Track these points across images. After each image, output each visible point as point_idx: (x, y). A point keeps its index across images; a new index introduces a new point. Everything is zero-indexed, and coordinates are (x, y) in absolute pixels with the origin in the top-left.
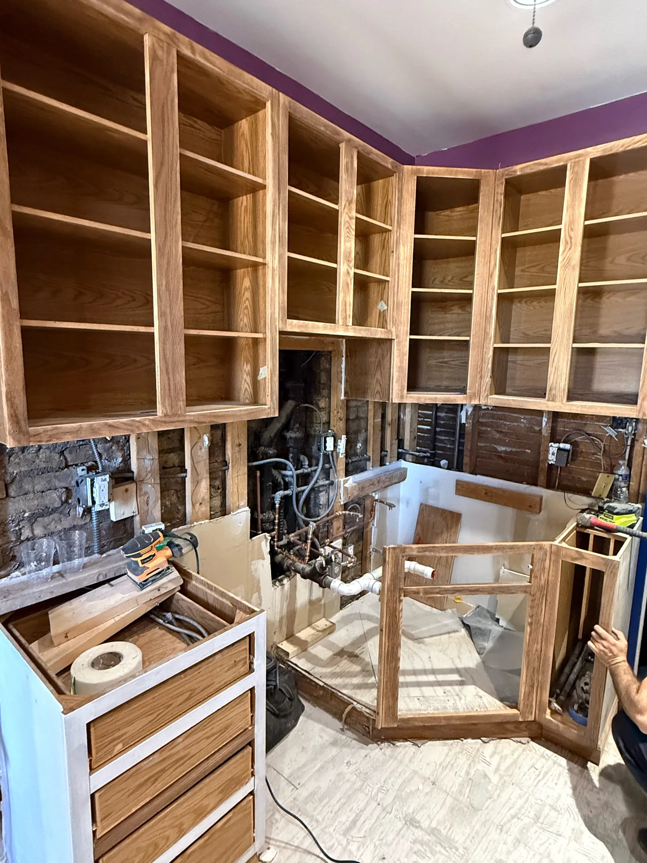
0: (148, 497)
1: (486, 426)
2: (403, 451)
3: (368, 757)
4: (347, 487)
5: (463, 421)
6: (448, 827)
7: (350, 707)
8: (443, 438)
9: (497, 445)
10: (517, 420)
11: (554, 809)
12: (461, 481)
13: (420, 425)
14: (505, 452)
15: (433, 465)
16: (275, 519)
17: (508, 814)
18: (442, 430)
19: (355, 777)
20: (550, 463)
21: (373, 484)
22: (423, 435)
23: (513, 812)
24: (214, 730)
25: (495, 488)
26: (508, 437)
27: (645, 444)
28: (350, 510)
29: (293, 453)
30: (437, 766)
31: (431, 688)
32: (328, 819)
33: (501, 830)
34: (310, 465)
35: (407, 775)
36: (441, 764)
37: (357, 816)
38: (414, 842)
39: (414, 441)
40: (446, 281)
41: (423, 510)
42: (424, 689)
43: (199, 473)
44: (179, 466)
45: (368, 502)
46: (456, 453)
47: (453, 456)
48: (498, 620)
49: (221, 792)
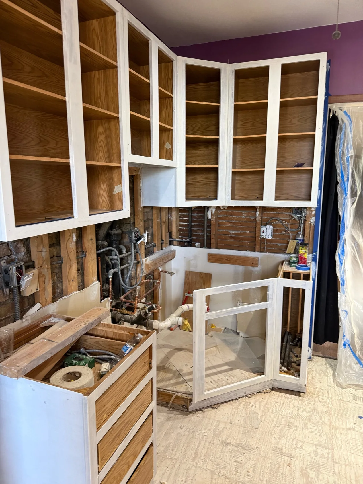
0: (45, 278)
1: (223, 219)
2: (172, 239)
3: (191, 421)
4: (147, 264)
5: (210, 217)
6: (245, 441)
7: (174, 396)
8: (196, 229)
9: (229, 230)
10: (241, 214)
11: (292, 418)
12: (210, 254)
13: (181, 222)
14: (235, 234)
15: (191, 246)
16: (109, 289)
17: (272, 426)
18: (196, 224)
19: (187, 432)
20: (262, 237)
21: (160, 261)
22: (183, 228)
23: (273, 425)
24: (139, 405)
25: (232, 256)
26: (236, 225)
27: (310, 222)
28: (148, 279)
29: (116, 244)
30: (230, 416)
31: (216, 376)
32: (181, 456)
33: (271, 434)
34: (127, 252)
35: (215, 424)
36: (231, 413)
37: (196, 450)
38: (231, 452)
39: (178, 232)
40: (195, 130)
41: (187, 275)
42: (212, 377)
43: (71, 260)
44: (56, 256)
45: (156, 273)
46: (205, 238)
47: (204, 240)
48: (238, 334)
49: (142, 442)
